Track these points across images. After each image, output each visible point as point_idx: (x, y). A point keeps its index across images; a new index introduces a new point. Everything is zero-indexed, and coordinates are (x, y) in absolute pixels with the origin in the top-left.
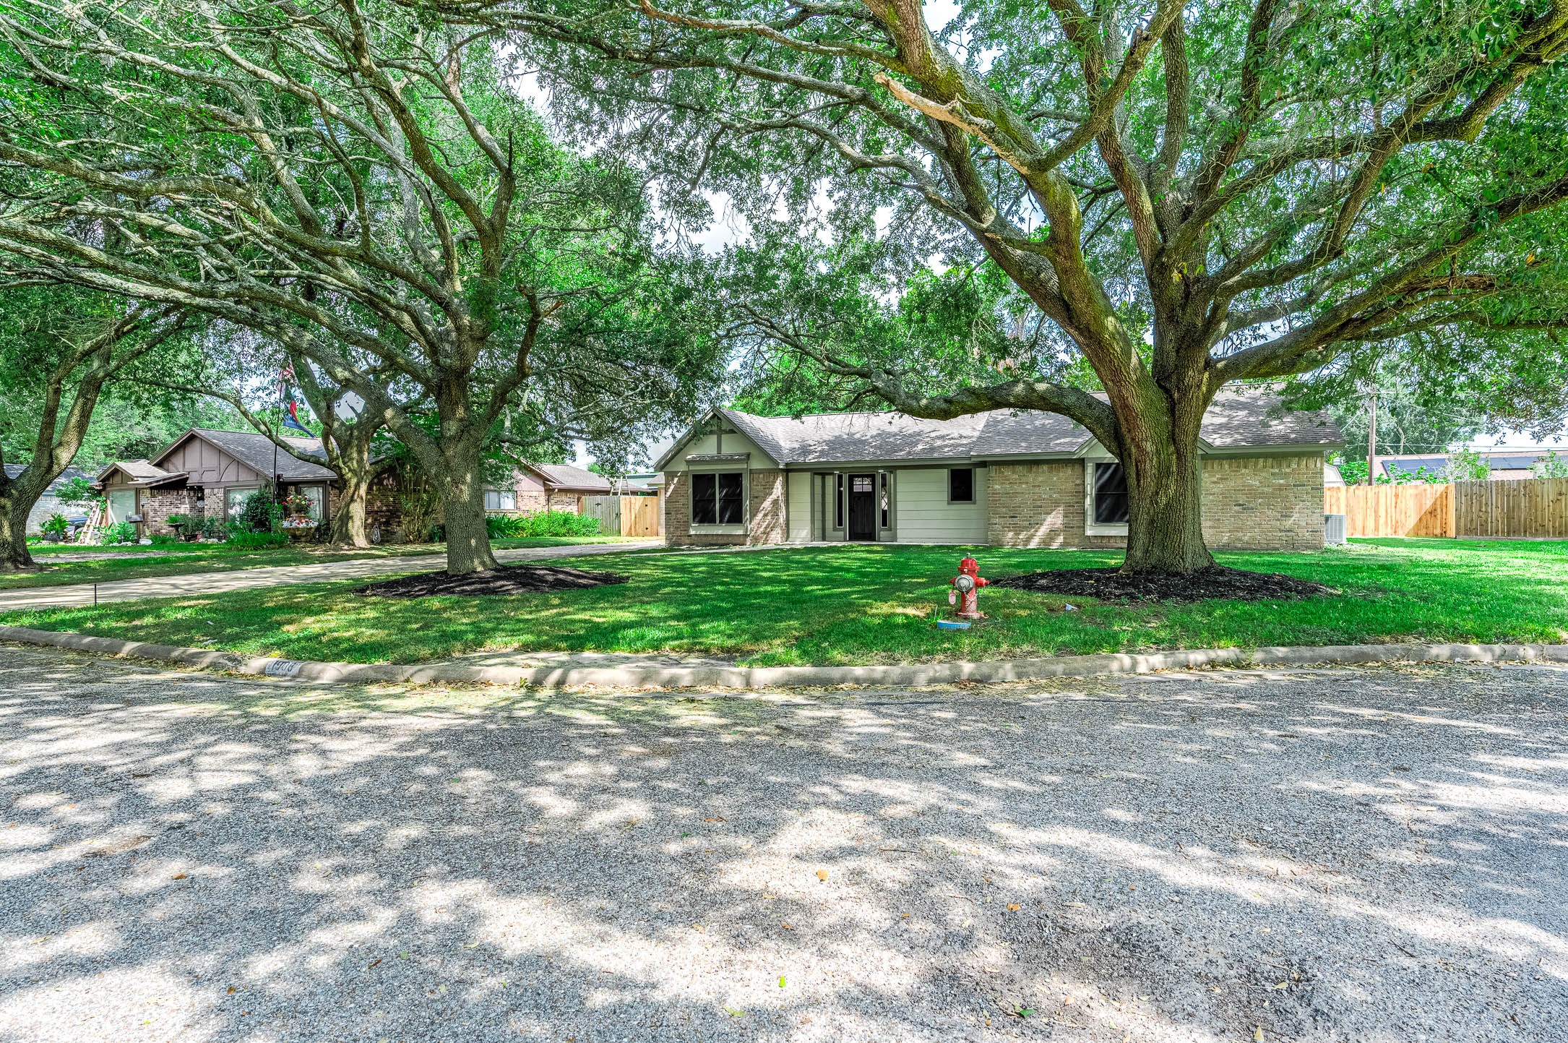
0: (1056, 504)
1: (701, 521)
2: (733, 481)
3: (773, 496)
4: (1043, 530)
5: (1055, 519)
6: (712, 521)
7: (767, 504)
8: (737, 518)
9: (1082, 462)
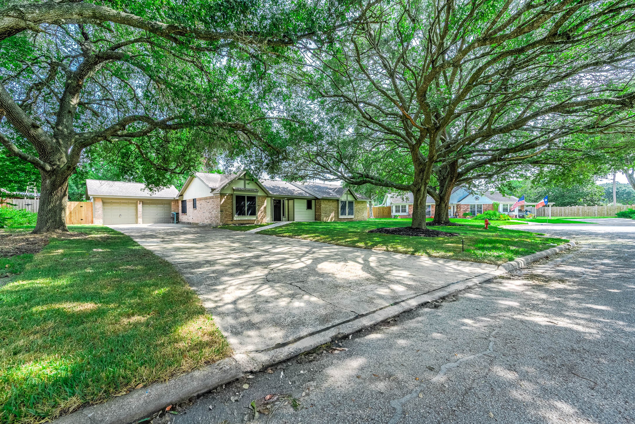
0: (333, 210)
1: (239, 214)
2: (252, 199)
3: (265, 205)
4: (330, 217)
5: (333, 215)
6: (244, 214)
7: (262, 208)
8: (253, 213)
9: (338, 200)
